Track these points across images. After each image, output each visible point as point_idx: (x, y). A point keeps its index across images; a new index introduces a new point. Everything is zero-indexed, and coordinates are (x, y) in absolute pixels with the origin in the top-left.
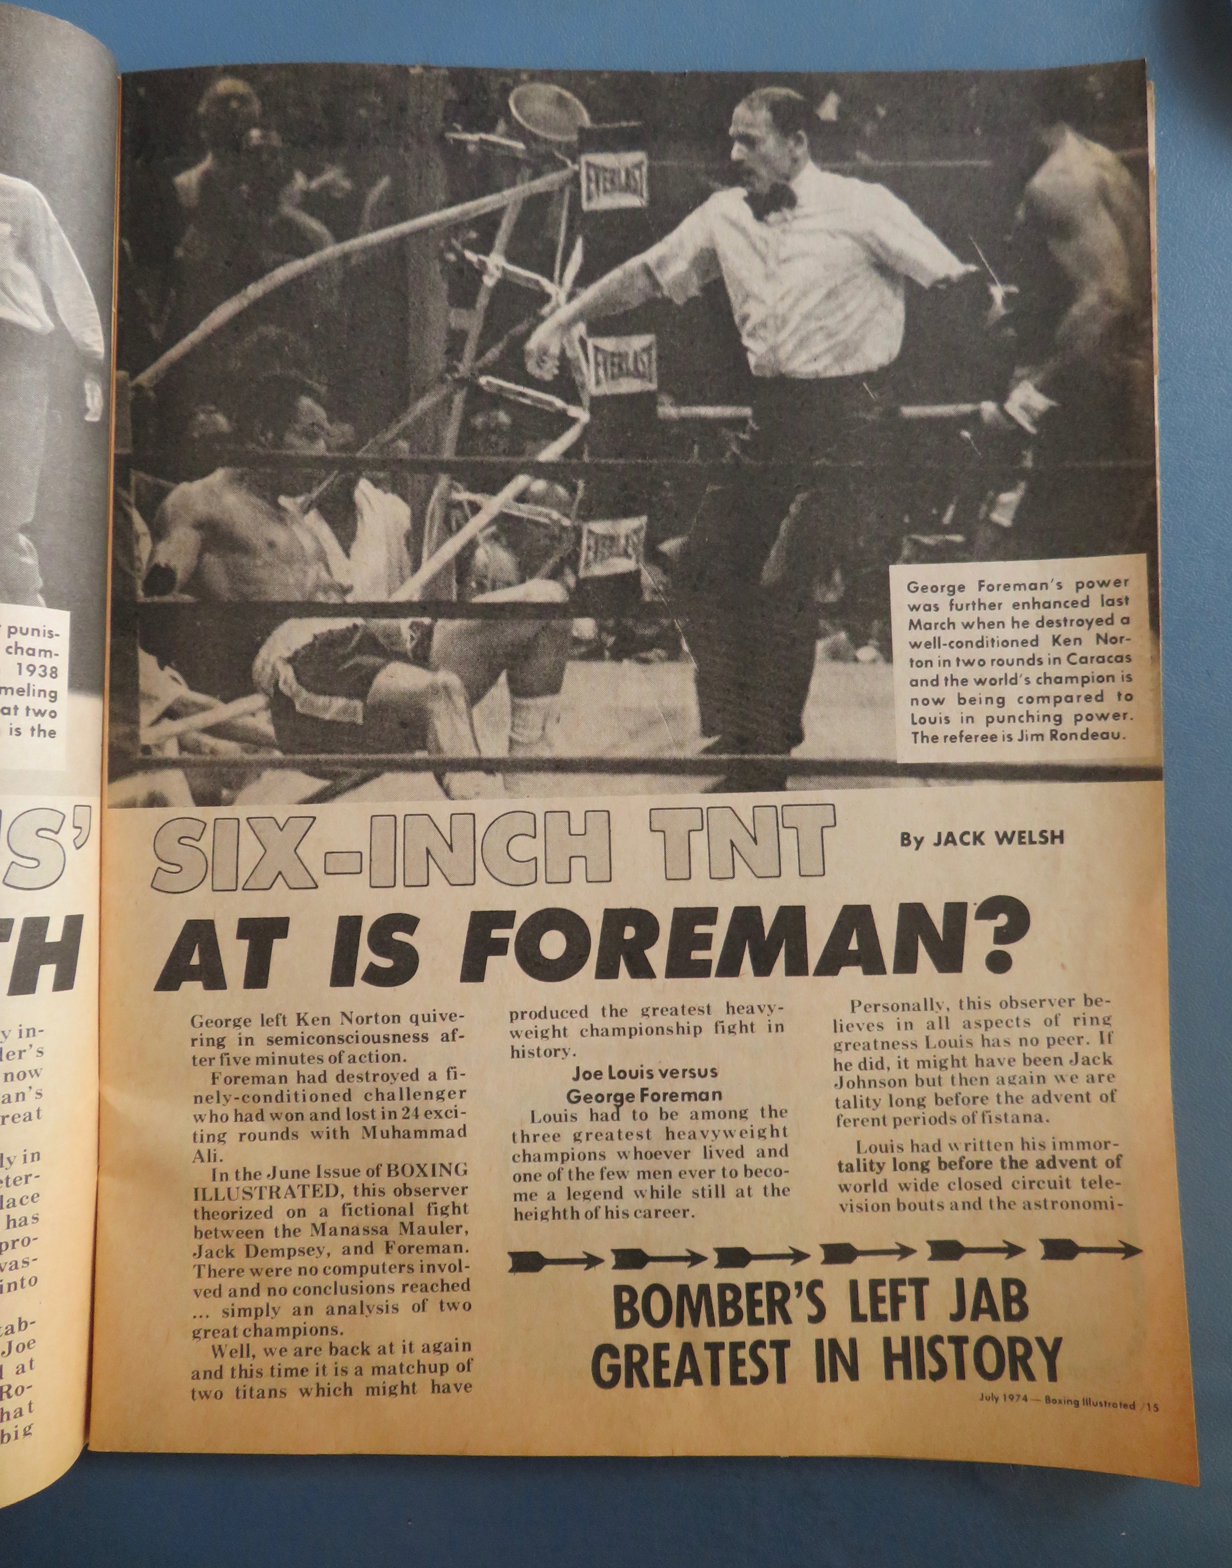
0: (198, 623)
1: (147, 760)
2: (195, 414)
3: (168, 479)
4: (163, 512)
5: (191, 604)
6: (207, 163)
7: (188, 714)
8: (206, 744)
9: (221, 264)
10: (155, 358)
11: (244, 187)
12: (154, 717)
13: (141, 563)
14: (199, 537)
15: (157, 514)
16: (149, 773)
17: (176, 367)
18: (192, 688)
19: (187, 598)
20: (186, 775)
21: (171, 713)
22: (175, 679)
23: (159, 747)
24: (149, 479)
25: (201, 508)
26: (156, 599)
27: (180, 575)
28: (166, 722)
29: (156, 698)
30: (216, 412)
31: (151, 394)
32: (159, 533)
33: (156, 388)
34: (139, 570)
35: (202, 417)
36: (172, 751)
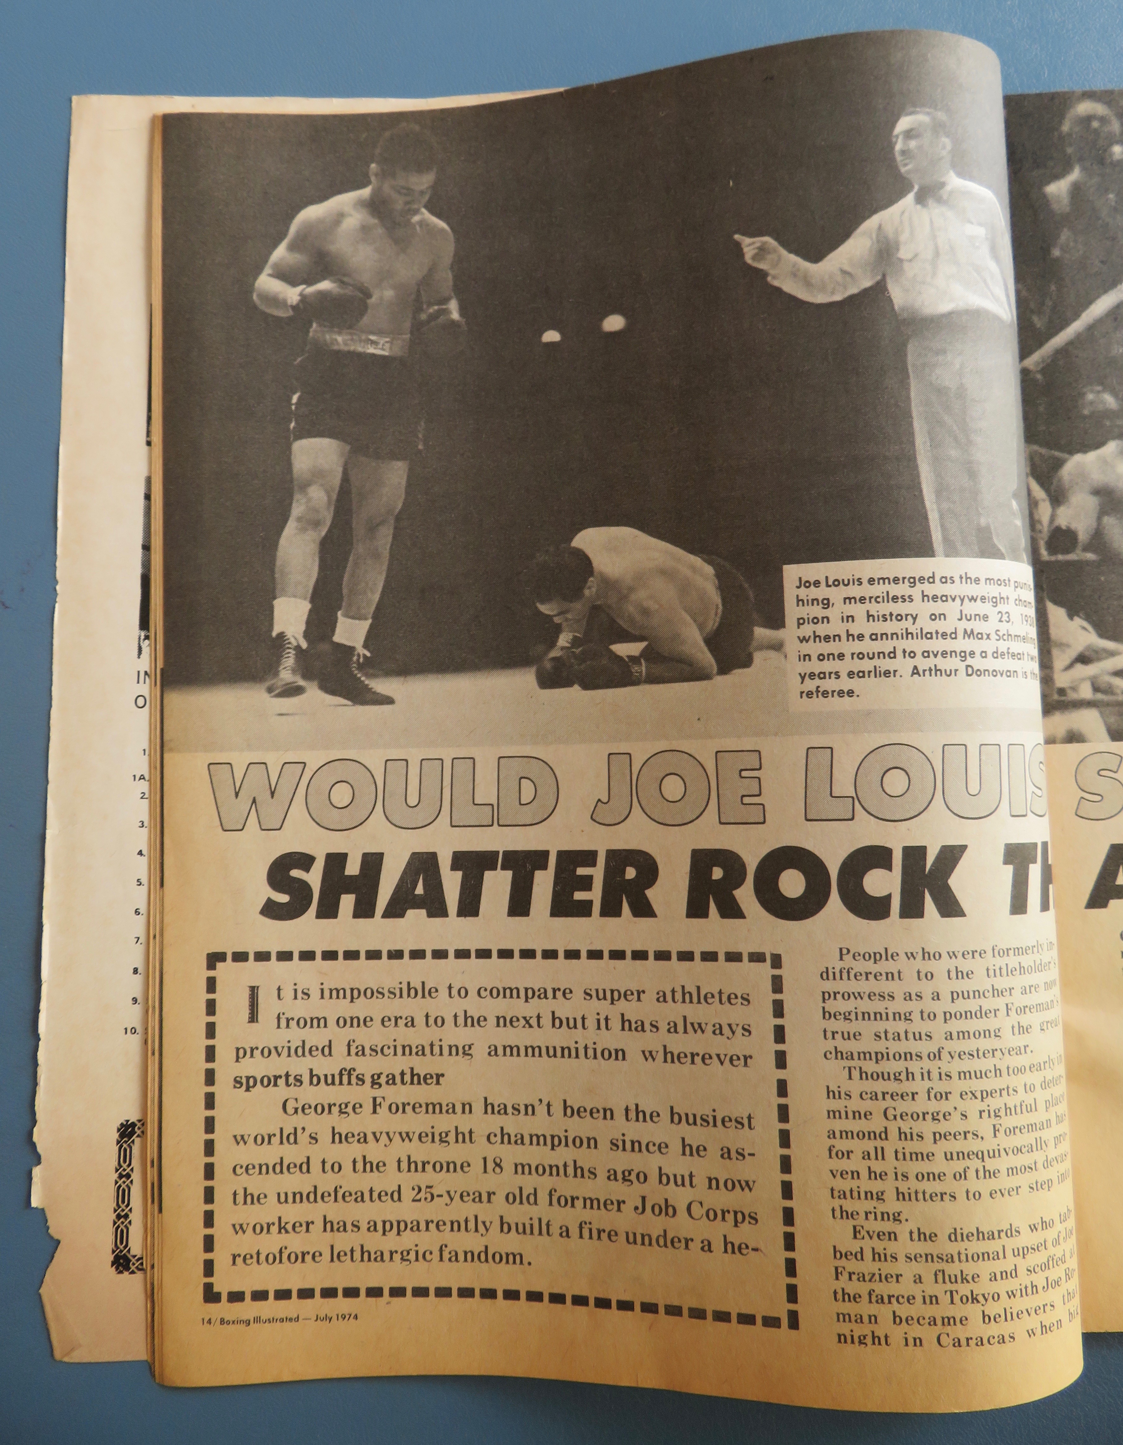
0: (1102, 579)
1: (1063, 701)
2: (1084, 394)
3: (1063, 451)
4: (1059, 480)
5: (1094, 561)
6: (1075, 175)
7: (1099, 659)
8: (1118, 687)
9: (1097, 262)
10: (1041, 345)
11: (1111, 196)
12: (1067, 662)
13: (1042, 526)
14: (1097, 502)
15: (1055, 482)
16: (1067, 713)
17: (1063, 352)
18: (1102, 635)
19: (1090, 556)
20: (1101, 713)
21: (1083, 659)
22: (1084, 628)
23: (1074, 689)
24: (1043, 451)
25: (1098, 477)
26: (1060, 557)
27: (1083, 536)
28: (1079, 667)
29: (1068, 646)
30: (1104, 391)
31: (1039, 376)
32: (1057, 498)
33: (1043, 371)
34: (1040, 532)
35: (1090, 397)
36: (1086, 692)
